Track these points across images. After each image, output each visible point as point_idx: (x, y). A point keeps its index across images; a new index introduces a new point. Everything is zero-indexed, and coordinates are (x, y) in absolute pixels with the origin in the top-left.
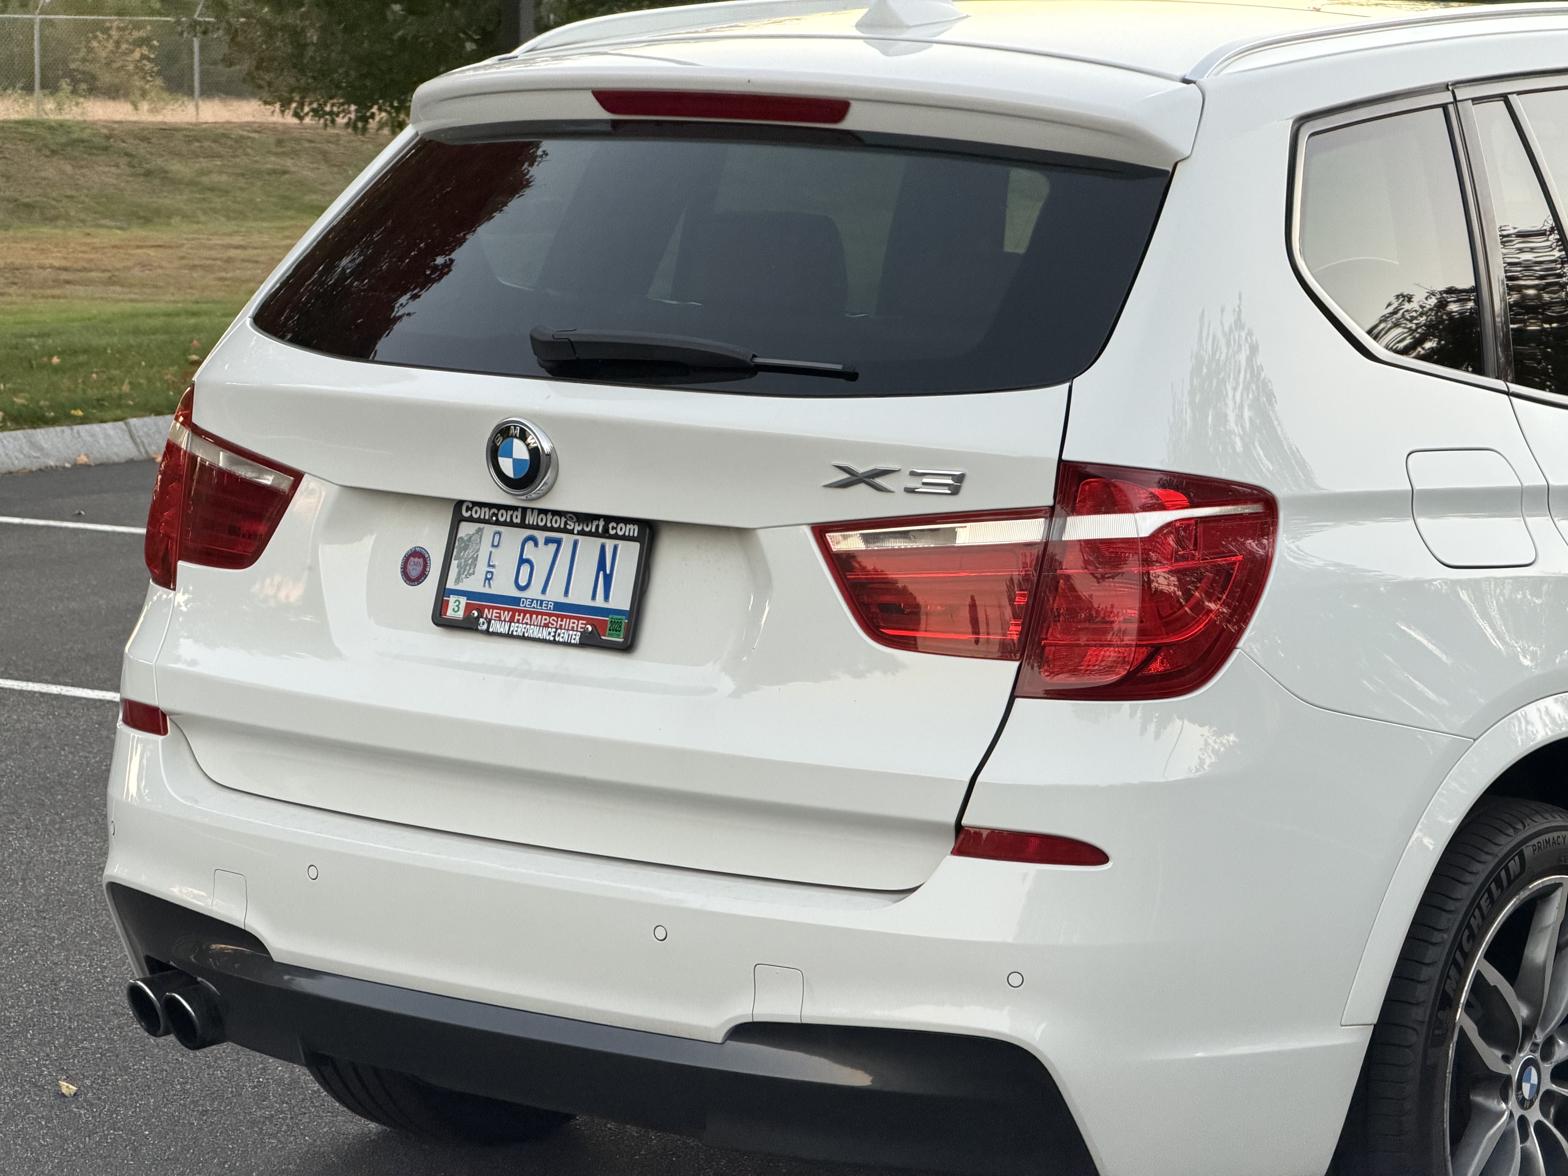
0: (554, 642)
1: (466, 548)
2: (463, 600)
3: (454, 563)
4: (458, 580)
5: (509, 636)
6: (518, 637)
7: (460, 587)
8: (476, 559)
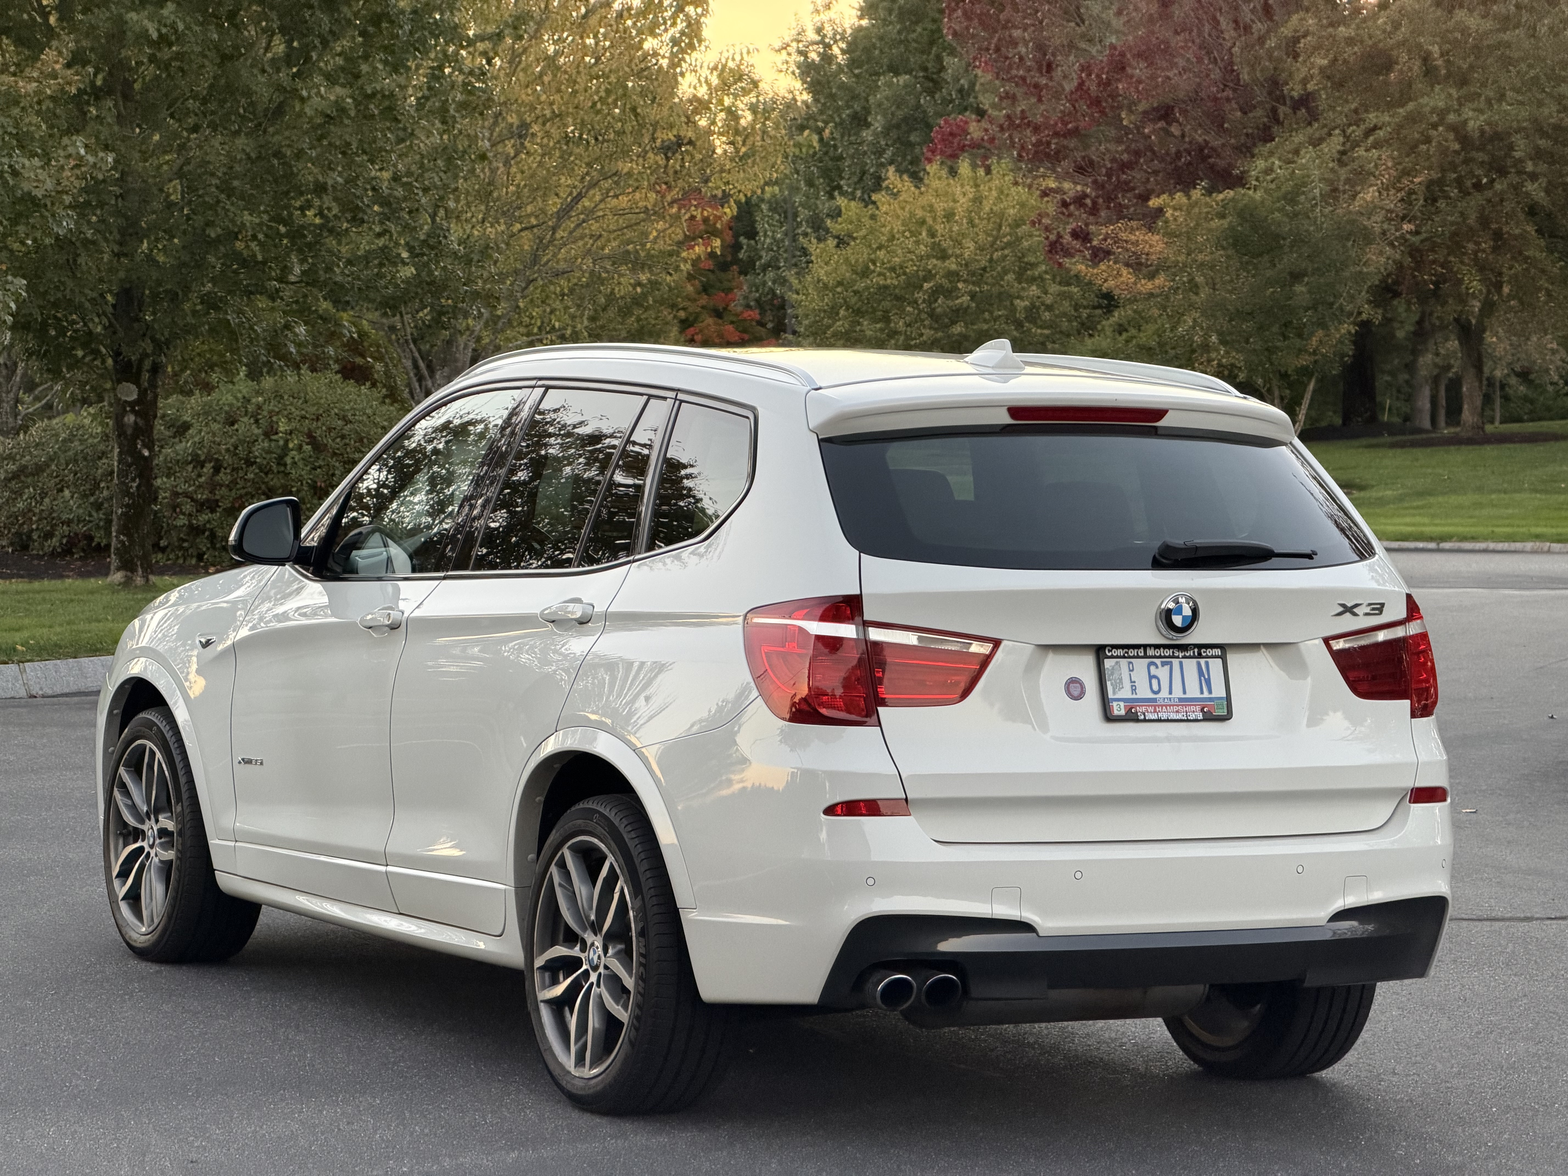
0: (1188, 721)
1: (1112, 674)
2: (1122, 704)
3: (1109, 683)
4: (1114, 693)
5: (1159, 720)
6: (1165, 721)
7: (1116, 697)
8: (1121, 680)
